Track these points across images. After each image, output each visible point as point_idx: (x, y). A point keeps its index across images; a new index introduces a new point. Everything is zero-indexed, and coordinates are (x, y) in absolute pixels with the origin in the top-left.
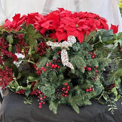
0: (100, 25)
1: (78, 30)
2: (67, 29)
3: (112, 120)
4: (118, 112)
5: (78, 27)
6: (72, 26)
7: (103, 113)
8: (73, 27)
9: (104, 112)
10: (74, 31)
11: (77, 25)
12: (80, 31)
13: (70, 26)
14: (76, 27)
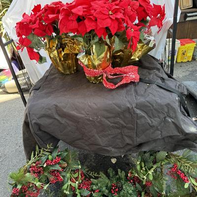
0: (138, 7)
1: (111, 18)
2: (97, 16)
3: (144, 116)
4: (152, 107)
5: (111, 15)
6: (104, 12)
7: (132, 108)
8: (104, 14)
9: (134, 107)
10: (106, 19)
11: (110, 12)
12: (113, 20)
13: (101, 13)
14: (109, 14)
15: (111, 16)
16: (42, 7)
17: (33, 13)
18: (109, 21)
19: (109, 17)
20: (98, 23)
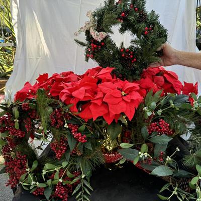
0: (163, 83)
1: (125, 101)
5: (125, 95)
8: (116, 97)
10: (119, 103)
11: (123, 93)
12: (128, 102)
13: (112, 96)
14: (122, 96)
15: (124, 98)
16: (50, 76)
17: (38, 82)
18: (123, 104)
19: (123, 100)
20: (110, 110)
